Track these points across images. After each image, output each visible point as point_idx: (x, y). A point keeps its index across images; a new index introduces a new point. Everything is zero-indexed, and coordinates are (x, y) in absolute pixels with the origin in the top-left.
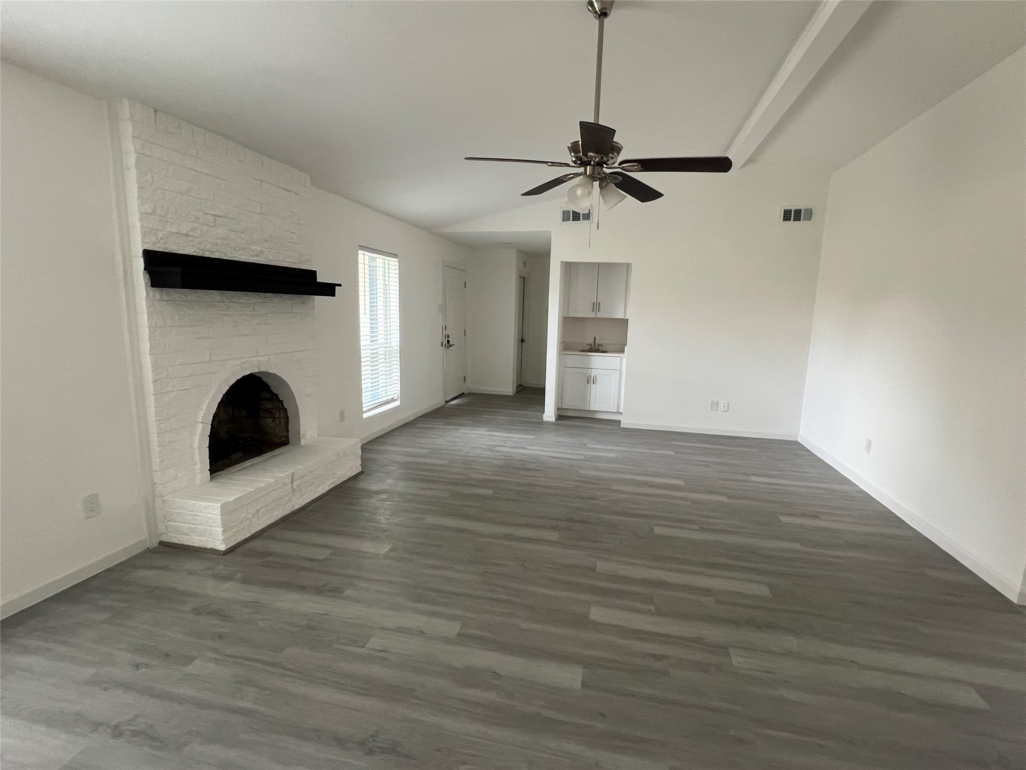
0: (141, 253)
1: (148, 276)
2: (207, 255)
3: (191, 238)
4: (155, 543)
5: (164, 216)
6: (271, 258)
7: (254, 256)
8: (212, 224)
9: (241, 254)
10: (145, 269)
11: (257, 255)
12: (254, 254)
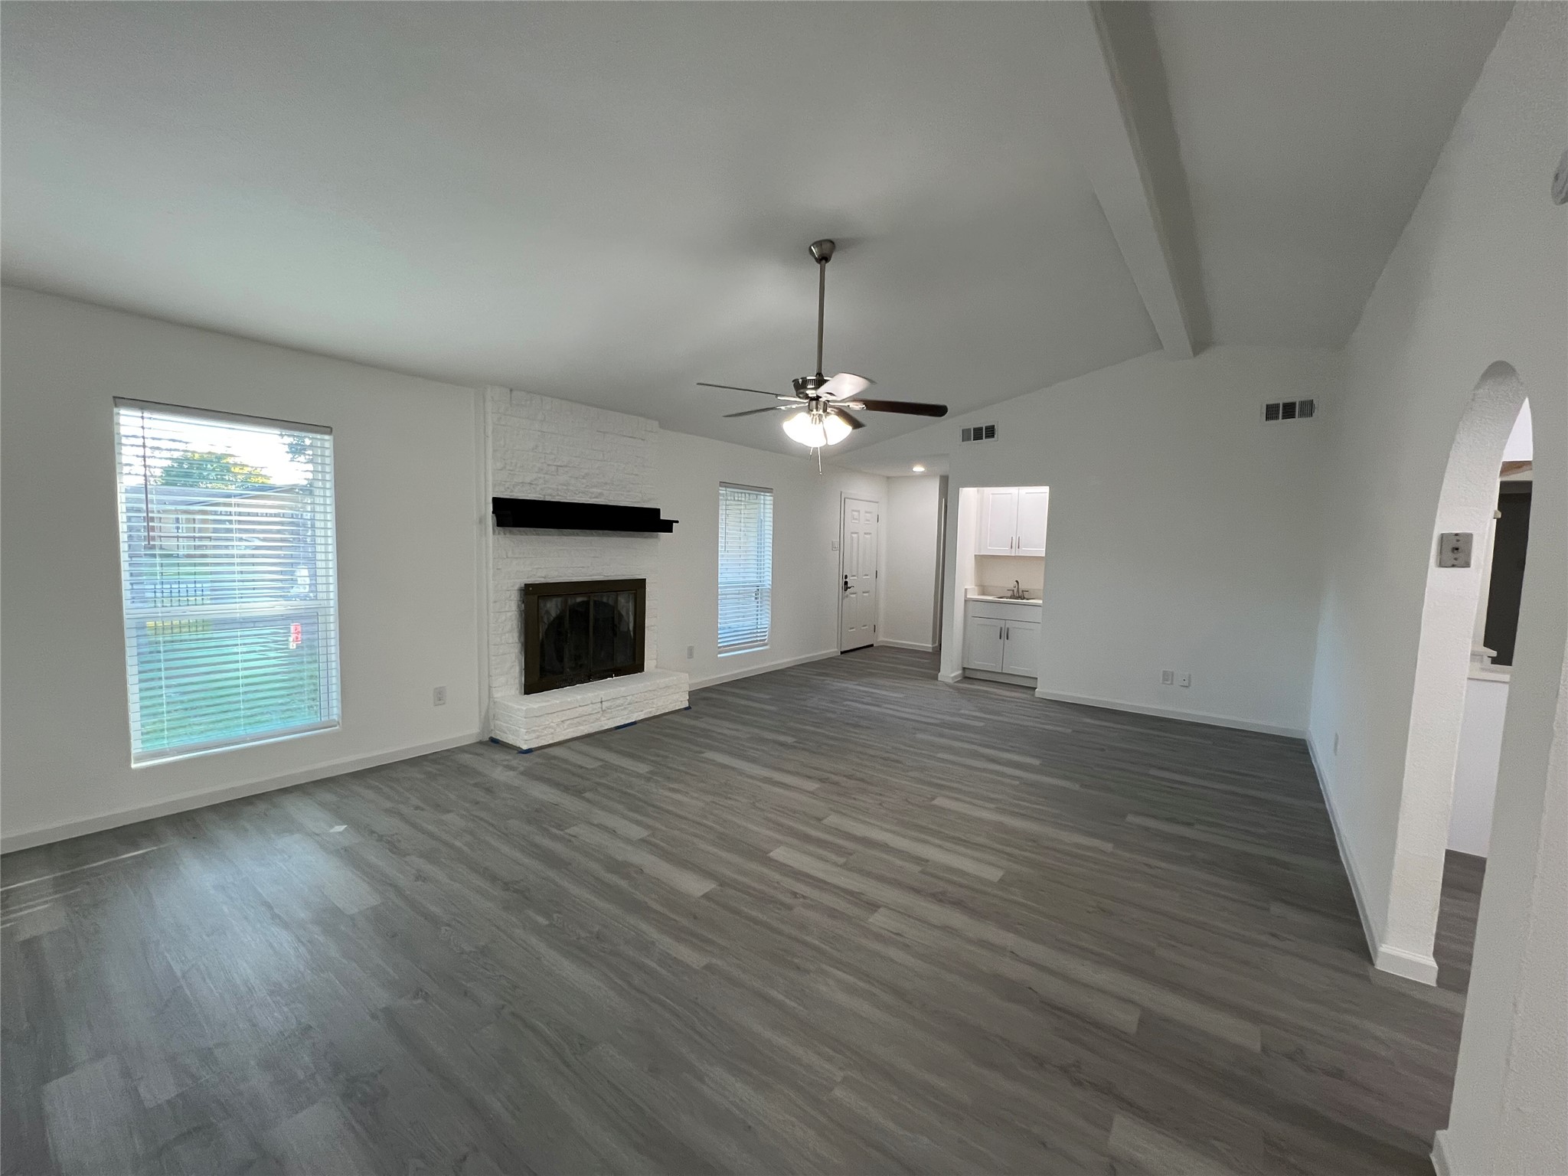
0: (491, 499)
1: (495, 518)
2: (548, 499)
3: (534, 486)
4: (486, 738)
5: (512, 471)
6: (611, 498)
7: (594, 498)
8: (555, 473)
9: (581, 497)
10: (493, 513)
11: (596, 497)
12: (593, 496)
